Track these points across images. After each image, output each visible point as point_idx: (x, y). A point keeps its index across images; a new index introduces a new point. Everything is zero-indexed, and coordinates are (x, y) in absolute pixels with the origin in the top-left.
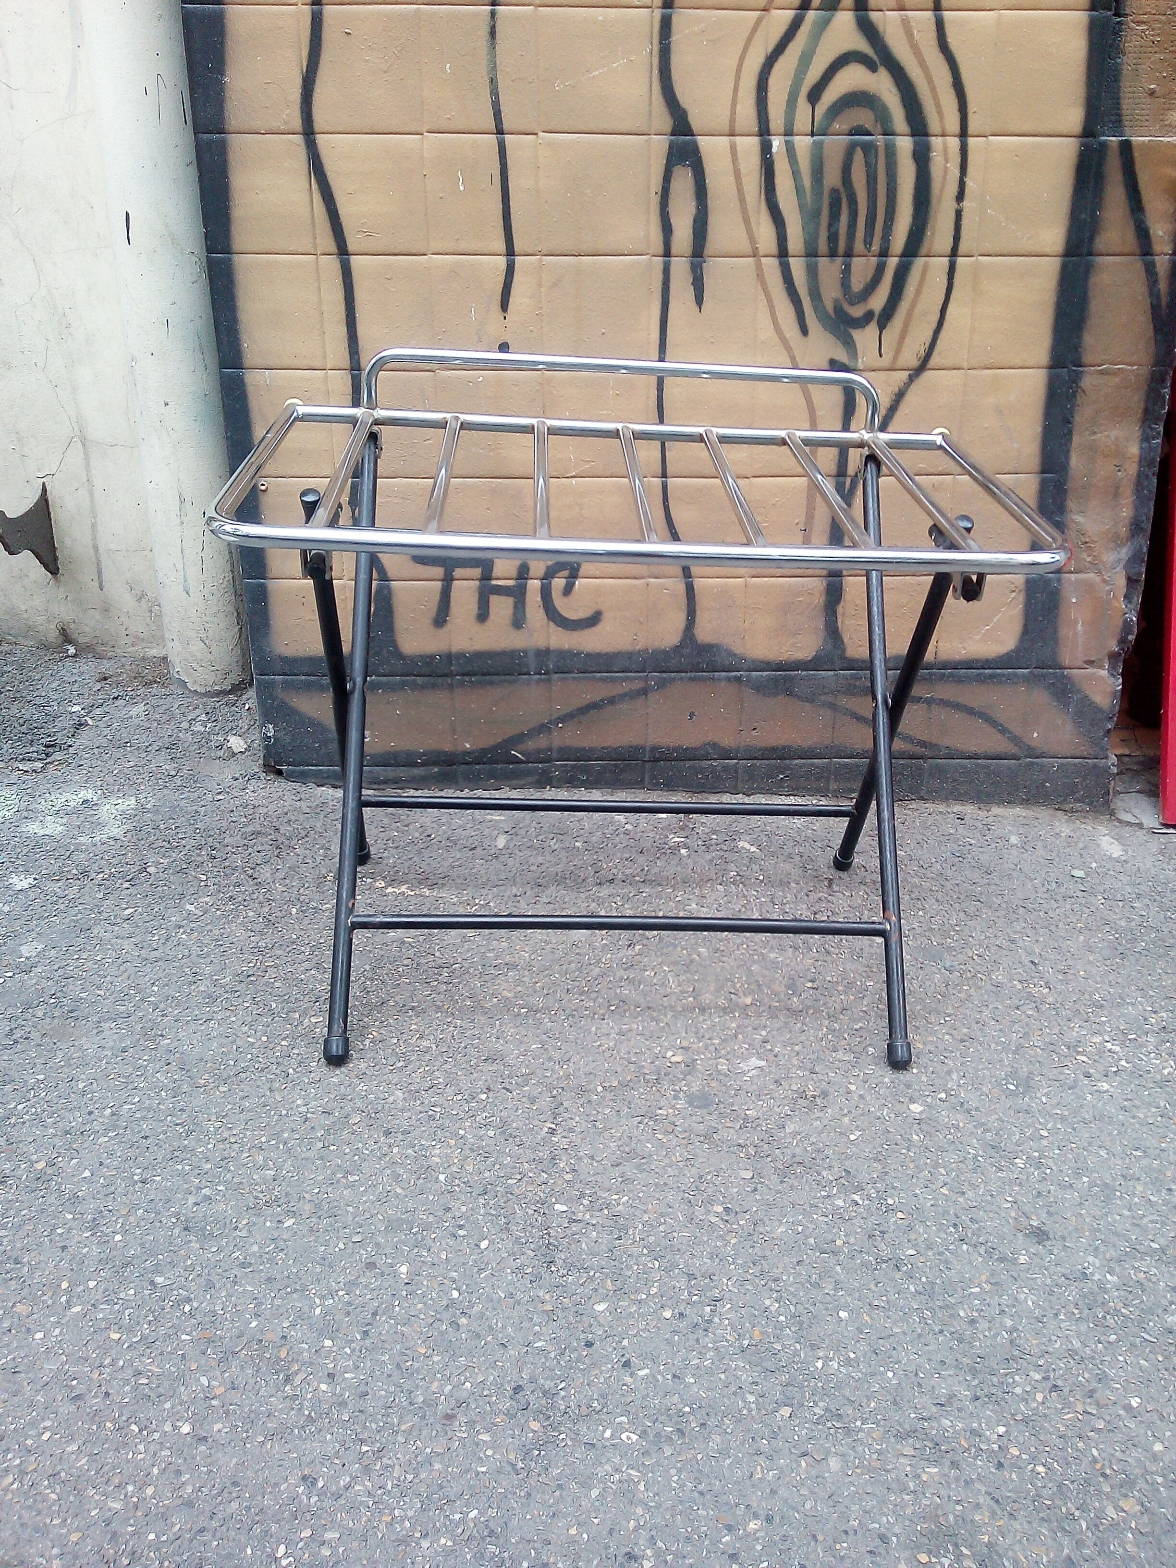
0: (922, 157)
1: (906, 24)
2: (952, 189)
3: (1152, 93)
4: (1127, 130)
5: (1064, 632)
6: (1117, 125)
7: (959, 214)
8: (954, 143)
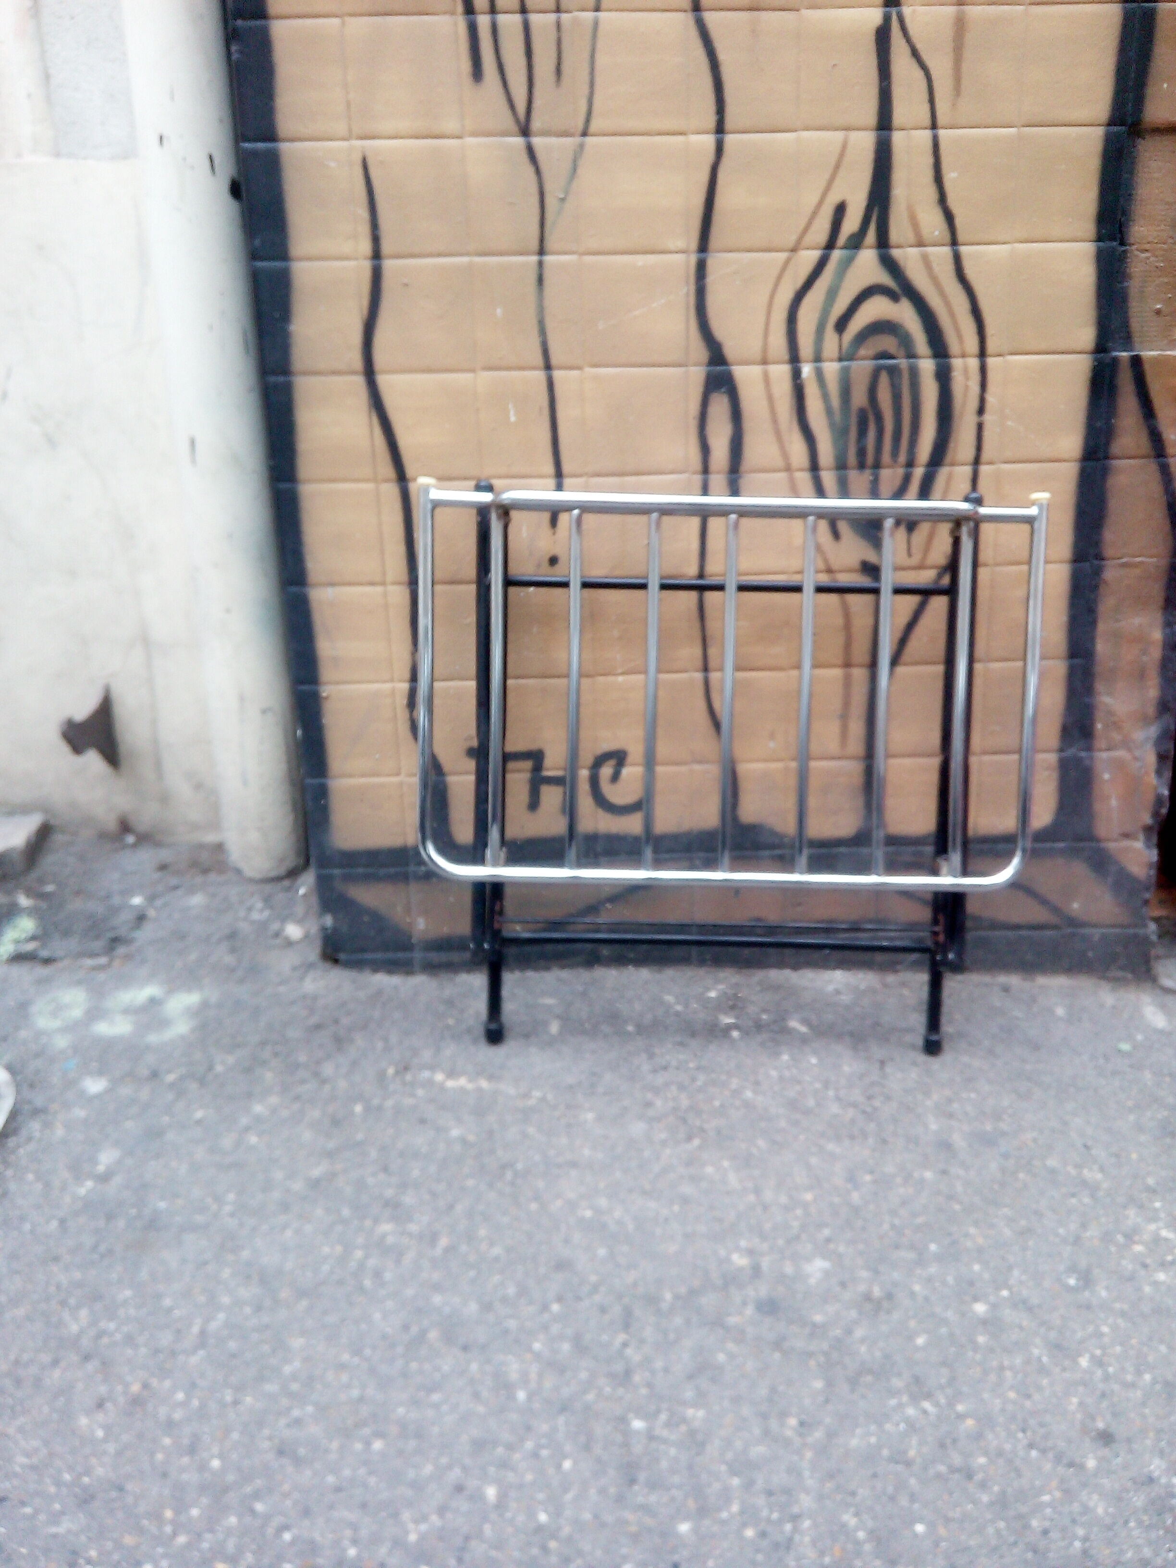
0: (944, 376)
1: (926, 259)
2: (973, 404)
3: (1158, 312)
4: (1137, 345)
5: (1098, 806)
6: (1127, 341)
7: (980, 427)
8: (973, 363)
